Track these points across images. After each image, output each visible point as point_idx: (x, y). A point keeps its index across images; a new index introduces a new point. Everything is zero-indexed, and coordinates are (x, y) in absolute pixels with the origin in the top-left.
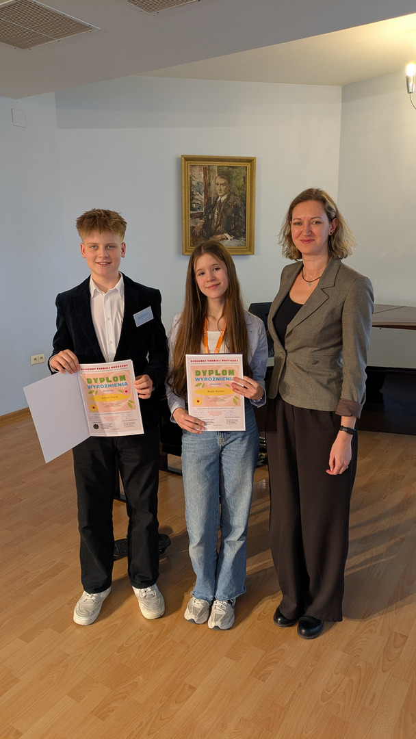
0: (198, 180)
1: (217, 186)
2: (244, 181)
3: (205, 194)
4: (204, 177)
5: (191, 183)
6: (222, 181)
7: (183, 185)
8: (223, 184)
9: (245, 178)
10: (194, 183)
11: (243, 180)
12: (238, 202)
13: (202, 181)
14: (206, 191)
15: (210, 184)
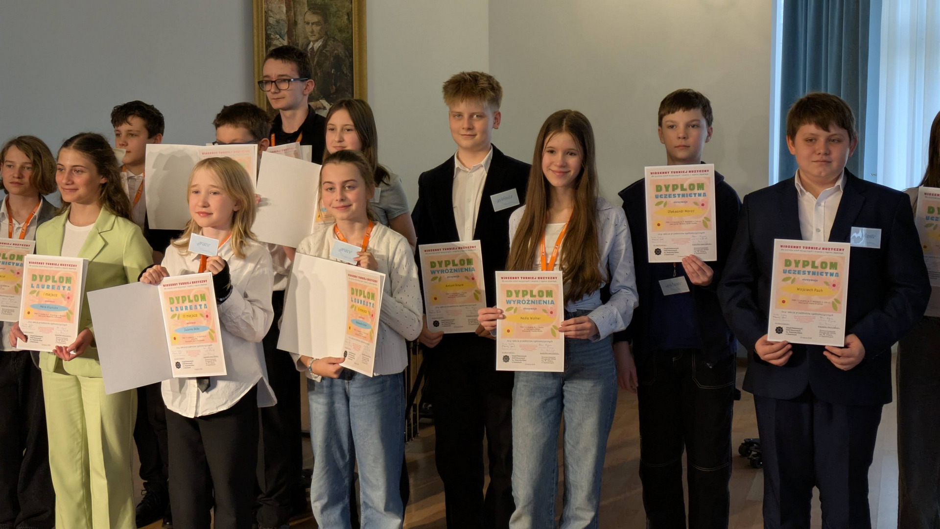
0: (278, 17)
1: (306, 26)
2: (348, 19)
3: (289, 38)
4: (287, 11)
5: (267, 21)
6: (315, 18)
7: (255, 24)
8: (317, 23)
9: (349, 14)
10: (271, 21)
11: (346, 17)
12: (341, 51)
13: (284, 17)
14: (290, 33)
15: (296, 23)
